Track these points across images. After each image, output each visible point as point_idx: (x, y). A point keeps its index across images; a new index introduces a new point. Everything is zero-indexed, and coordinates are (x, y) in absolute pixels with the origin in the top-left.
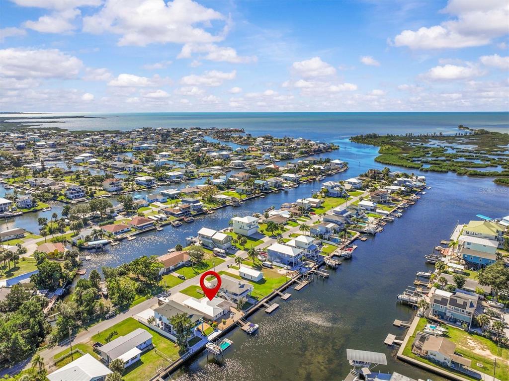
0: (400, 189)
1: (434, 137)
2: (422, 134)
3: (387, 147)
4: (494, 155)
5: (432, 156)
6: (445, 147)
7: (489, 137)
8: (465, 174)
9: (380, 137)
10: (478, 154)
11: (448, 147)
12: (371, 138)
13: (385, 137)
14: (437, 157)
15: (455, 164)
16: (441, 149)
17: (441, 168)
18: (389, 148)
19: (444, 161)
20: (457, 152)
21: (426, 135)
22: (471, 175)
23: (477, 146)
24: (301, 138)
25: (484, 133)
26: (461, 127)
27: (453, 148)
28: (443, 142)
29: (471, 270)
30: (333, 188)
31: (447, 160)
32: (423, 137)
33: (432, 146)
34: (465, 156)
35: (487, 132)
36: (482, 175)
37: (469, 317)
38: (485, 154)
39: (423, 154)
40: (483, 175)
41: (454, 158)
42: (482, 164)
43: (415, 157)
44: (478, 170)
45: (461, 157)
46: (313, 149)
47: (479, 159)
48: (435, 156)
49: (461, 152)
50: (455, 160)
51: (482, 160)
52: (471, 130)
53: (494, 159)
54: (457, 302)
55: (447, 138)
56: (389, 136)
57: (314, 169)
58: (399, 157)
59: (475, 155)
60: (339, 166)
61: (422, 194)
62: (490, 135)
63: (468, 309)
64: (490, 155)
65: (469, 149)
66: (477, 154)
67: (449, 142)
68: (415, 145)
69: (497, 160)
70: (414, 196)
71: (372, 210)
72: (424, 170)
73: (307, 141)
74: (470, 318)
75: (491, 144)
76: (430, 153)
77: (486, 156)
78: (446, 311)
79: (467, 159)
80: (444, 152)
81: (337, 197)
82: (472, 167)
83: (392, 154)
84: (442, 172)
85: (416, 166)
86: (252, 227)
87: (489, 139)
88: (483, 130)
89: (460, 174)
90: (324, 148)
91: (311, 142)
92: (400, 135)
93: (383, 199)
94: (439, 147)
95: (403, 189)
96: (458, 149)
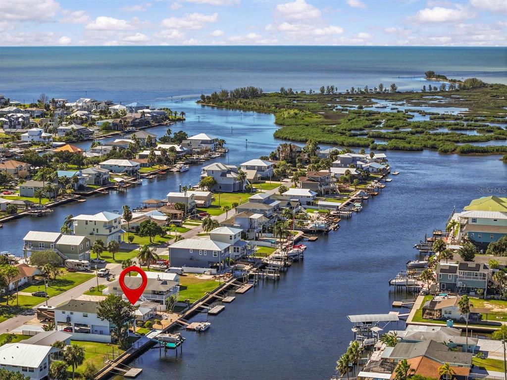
0: (348, 172)
1: (382, 95)
2: (356, 89)
3: (292, 112)
4: (498, 122)
5: (387, 126)
6: (407, 111)
7: (488, 93)
8: (453, 151)
9: (265, 95)
10: (471, 121)
11: (414, 111)
12: (246, 97)
13: (276, 95)
14: (397, 128)
15: (433, 137)
16: (401, 115)
17: (409, 143)
18: (296, 114)
19: (412, 133)
20: (431, 119)
21: (363, 90)
22: (464, 152)
23: (467, 109)
24: (88, 100)
25: (476, 86)
26: (430, 75)
27: (424, 114)
28: (401, 103)
29: (481, 254)
30: (223, 174)
31: (417, 132)
32: (358, 94)
33: (381, 111)
34: (448, 125)
35: (484, 85)
36: (482, 152)
37: (484, 280)
38: (483, 121)
39: (368, 123)
40: (484, 152)
41: (430, 129)
42: (480, 136)
43: (355, 130)
44: (475, 145)
45: (441, 126)
46: (130, 120)
47: (474, 129)
48: (392, 126)
49: (439, 118)
50: (431, 132)
51: (480, 131)
52: (450, 81)
53: (499, 128)
54: (469, 266)
55: (409, 97)
56: (286, 94)
57: (164, 151)
58: (324, 129)
59: (465, 123)
60: (209, 146)
61: (386, 181)
62: (489, 90)
63: (482, 271)
64: (492, 122)
65: (453, 114)
66: (470, 123)
67: (412, 103)
68: (346, 110)
69: (505, 129)
70: (373, 184)
71: (308, 203)
72: (378, 148)
73: (103, 105)
74: (485, 282)
75: (492, 105)
76: (381, 123)
77: (487, 124)
78: (455, 280)
79: (452, 129)
80: (409, 120)
81: (234, 192)
82: (464, 142)
83: (307, 125)
84: (411, 150)
85: (362, 143)
86: (113, 231)
87: (488, 97)
88: (474, 81)
89: (445, 152)
90: (153, 116)
91: (117, 107)
92: (308, 92)
93: (323, 187)
94: (395, 111)
95: (353, 171)
96: (433, 114)
